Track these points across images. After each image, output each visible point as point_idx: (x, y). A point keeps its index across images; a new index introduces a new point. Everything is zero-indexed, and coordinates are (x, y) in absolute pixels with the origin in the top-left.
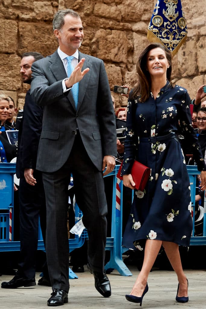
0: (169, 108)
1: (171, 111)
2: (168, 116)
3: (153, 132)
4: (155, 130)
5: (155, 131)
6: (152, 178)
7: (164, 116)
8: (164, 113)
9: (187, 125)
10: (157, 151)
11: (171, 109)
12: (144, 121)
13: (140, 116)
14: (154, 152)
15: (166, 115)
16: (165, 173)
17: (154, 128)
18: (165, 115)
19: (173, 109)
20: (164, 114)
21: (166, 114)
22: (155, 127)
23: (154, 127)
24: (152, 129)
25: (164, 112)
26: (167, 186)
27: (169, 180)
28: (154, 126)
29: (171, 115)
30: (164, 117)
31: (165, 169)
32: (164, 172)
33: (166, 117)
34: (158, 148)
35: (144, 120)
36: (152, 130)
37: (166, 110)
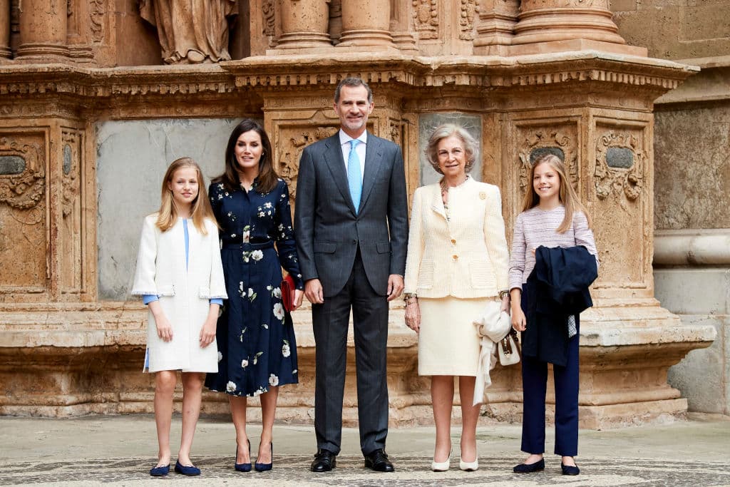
0: (267, 204)
1: (269, 207)
2: (266, 214)
3: (246, 234)
4: (248, 232)
5: (249, 234)
6: (244, 294)
10: (251, 258)
11: (269, 205)
12: (233, 220)
13: (229, 215)
14: (247, 260)
15: (264, 213)
17: (248, 229)
19: (271, 206)
20: (261, 211)
22: (250, 227)
24: (245, 231)
25: (260, 209)
28: (248, 227)
29: (270, 213)
30: (261, 216)
33: (264, 216)
34: (252, 255)
37: (263, 207)
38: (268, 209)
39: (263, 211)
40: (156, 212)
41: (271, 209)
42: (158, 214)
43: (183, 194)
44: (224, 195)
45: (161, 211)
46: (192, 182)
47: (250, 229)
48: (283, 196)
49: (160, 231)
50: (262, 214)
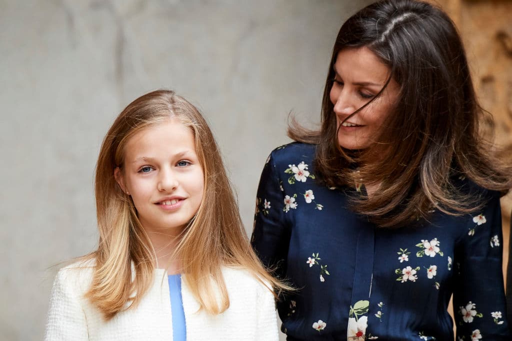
0: (426, 244)
1: (433, 255)
2: (422, 275)
3: (357, 325)
4: (364, 320)
5: (366, 326)
7: (408, 273)
8: (407, 260)
9: (481, 316)
11: (431, 248)
12: (322, 279)
13: (311, 262)
15: (414, 272)
17: (362, 313)
18: (409, 268)
19: (437, 250)
20: (405, 264)
21: (413, 268)
22: (368, 307)
23: (364, 310)
24: (354, 316)
28: (363, 304)
29: (432, 271)
30: (405, 278)
33: (413, 278)
35: (325, 276)
36: (351, 321)
37: (413, 250)
38: (427, 261)
39: (413, 263)
40: (87, 257)
41: (436, 260)
42: (92, 262)
43: (158, 204)
44: (300, 200)
45: (100, 255)
46: (181, 163)
47: (370, 312)
48: (479, 220)
49: (100, 315)
50: (409, 274)
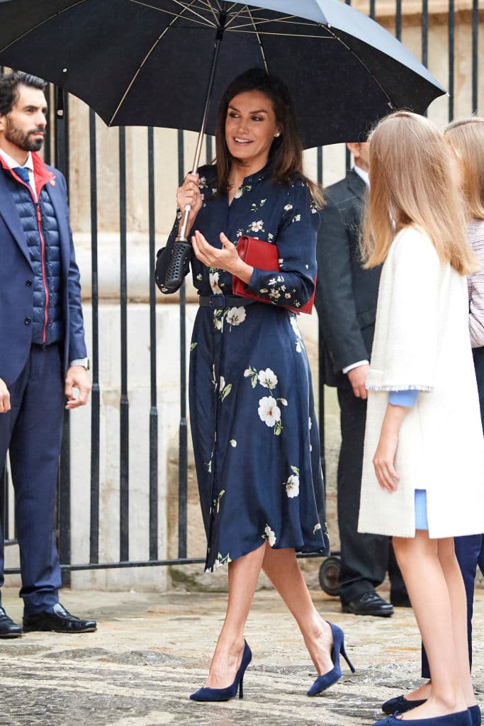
3: (214, 278)
16: (258, 381)
26: (271, 413)
27: (270, 397)
31: (255, 370)
32: (256, 378)
34: (226, 316)
36: (211, 275)
